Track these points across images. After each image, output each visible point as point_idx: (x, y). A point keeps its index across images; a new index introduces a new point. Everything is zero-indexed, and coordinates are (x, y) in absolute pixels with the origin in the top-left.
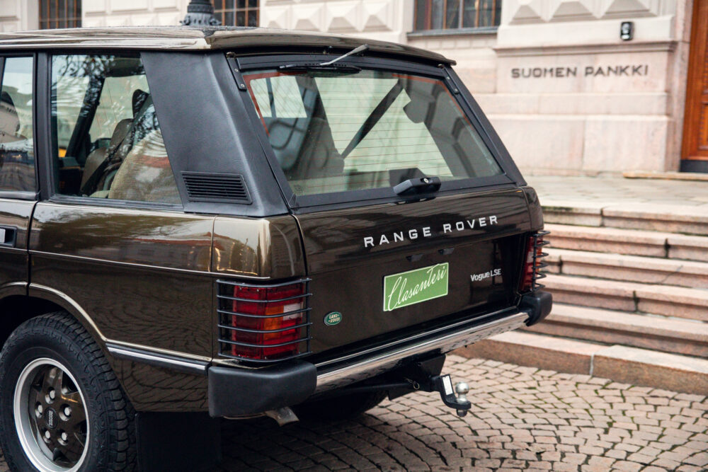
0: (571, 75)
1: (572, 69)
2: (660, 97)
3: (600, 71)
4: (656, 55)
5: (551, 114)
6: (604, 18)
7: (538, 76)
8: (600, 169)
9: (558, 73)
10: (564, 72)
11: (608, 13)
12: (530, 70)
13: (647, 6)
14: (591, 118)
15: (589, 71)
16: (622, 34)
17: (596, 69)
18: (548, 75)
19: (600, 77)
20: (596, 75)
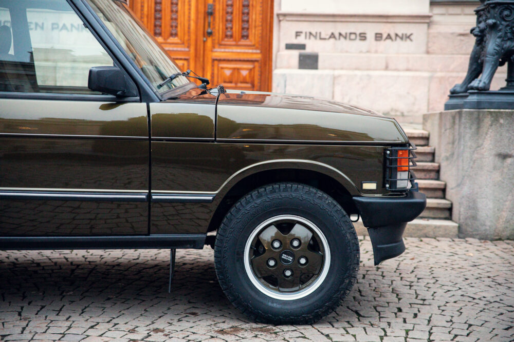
0: (39, 29)
1: (40, 24)
3: (64, 27)
14: (59, 64)
15: (55, 26)
17: (61, 25)
19: (64, 32)
20: (62, 29)
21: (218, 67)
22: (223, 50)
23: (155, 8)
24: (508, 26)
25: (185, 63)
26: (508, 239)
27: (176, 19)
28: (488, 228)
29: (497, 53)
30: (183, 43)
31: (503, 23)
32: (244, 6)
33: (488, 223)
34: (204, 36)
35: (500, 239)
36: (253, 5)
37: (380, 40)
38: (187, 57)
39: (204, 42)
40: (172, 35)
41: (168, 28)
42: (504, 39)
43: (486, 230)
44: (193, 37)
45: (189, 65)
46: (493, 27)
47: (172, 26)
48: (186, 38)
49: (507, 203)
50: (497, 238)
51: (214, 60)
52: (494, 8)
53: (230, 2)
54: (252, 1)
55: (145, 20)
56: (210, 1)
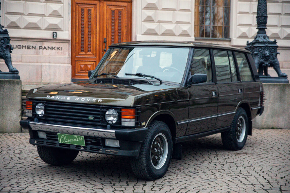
0: (33, 48)
1: (34, 47)
2: (68, 58)
3: (45, 48)
4: (65, 44)
5: (27, 62)
6: (44, 30)
7: (20, 48)
8: (48, 82)
9: (28, 47)
10: (31, 47)
11: (46, 28)
12: (16, 46)
13: (61, 27)
14: (43, 64)
15: (40, 48)
16: (53, 36)
17: (43, 47)
19: (45, 50)
20: (43, 49)
23: (81, 40)
24: (261, 54)
25: (95, 63)
26: (266, 128)
27: (90, 44)
28: (259, 125)
29: (258, 63)
30: (93, 55)
31: (259, 53)
32: (119, 39)
33: (259, 123)
34: (103, 52)
35: (263, 129)
36: (122, 39)
38: (95, 61)
39: (103, 54)
40: (88, 51)
41: (87, 48)
42: (260, 58)
43: (258, 126)
44: (98, 52)
45: (96, 64)
46: (256, 54)
47: (88, 47)
48: (95, 52)
49: (265, 116)
50: (262, 128)
52: (256, 48)
53: (113, 37)
54: (123, 37)
55: (77, 44)
56: (105, 37)
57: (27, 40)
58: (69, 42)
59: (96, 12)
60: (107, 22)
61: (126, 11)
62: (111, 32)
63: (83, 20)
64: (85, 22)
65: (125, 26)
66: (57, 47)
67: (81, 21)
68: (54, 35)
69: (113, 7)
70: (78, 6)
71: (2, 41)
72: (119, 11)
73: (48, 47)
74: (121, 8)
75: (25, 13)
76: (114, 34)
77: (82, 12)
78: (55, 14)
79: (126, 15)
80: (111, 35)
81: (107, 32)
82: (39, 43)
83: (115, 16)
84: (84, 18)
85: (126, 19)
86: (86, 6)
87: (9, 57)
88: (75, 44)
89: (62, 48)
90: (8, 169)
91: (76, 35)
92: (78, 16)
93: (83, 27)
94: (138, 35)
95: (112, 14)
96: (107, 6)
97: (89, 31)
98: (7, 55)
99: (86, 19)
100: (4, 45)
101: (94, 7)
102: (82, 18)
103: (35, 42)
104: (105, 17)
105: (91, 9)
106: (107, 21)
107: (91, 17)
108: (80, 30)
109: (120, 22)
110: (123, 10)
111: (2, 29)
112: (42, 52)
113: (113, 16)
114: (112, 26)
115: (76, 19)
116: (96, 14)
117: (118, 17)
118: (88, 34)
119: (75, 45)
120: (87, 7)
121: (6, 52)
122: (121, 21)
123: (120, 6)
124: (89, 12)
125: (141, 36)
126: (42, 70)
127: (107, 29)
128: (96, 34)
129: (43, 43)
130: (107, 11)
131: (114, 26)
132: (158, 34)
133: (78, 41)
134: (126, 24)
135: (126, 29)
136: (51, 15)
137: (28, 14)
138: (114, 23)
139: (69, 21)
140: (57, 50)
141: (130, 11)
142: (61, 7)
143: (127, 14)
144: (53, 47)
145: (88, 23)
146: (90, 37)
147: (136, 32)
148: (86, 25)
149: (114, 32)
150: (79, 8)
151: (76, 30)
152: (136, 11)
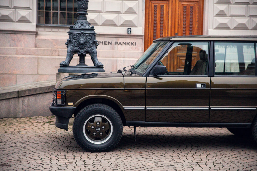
0: (109, 44)
1: (110, 42)
2: (141, 53)
3: (120, 43)
4: (138, 39)
5: (104, 57)
6: (120, 26)
9: (105, 43)
10: (107, 43)
11: (121, 25)
13: (135, 24)
14: (118, 59)
15: (116, 43)
17: (119, 43)
18: (101, 44)
19: (120, 45)
20: (119, 45)
21: (179, 59)
22: (181, 52)
23: (154, 35)
37: (249, 48)
51: (178, 56)
53: (184, 33)
54: (194, 32)
55: (149, 40)
56: (176, 32)
57: (104, 36)
58: (142, 38)
59: (169, 8)
60: (179, 18)
61: (198, 6)
62: (182, 28)
63: (155, 16)
64: (157, 18)
65: (196, 21)
66: (131, 43)
67: (153, 18)
68: (129, 31)
69: (185, 2)
70: (152, 2)
71: (89, 37)
72: (190, 6)
73: (123, 43)
74: (193, 3)
75: (102, 11)
76: (186, 29)
77: (155, 8)
78: (130, 11)
79: (197, 10)
80: (182, 30)
81: (178, 28)
82: (115, 38)
83: (187, 11)
84: (156, 14)
85: (198, 14)
86: (158, 3)
87: (95, 52)
88: (148, 39)
89: (136, 43)
90: (106, 160)
91: (148, 31)
92: (151, 12)
93: (155, 22)
94: (209, 30)
95: (184, 9)
96: (179, 2)
97: (161, 27)
98: (93, 51)
99: (158, 15)
100: (91, 41)
101: (167, 3)
102: (155, 14)
103: (111, 38)
104: (177, 12)
105: (164, 5)
106: (179, 16)
107: (163, 13)
108: (153, 26)
109: (191, 17)
110: (194, 5)
111: (89, 26)
112: (118, 47)
113: (185, 11)
114: (184, 21)
115: (149, 15)
116: (169, 10)
117: (189, 12)
118: (161, 30)
119: (148, 41)
120: (160, 4)
121: (92, 48)
122: (193, 17)
123: (192, 1)
124: (161, 8)
125: (212, 30)
126: (118, 64)
127: (178, 24)
128: (168, 29)
129: (119, 38)
130: (179, 7)
131: (186, 21)
132: (231, 28)
133: (151, 36)
134: (198, 19)
135: (198, 24)
136: (127, 12)
137: (105, 12)
138: (186, 18)
139: (143, 17)
140: (131, 45)
141: (202, 5)
142: (136, 4)
143: (199, 9)
144: (128, 43)
145: (160, 19)
146: (162, 32)
147: (207, 27)
148: (159, 21)
149: (185, 27)
150: (152, 4)
151: (149, 26)
152: (208, 6)
